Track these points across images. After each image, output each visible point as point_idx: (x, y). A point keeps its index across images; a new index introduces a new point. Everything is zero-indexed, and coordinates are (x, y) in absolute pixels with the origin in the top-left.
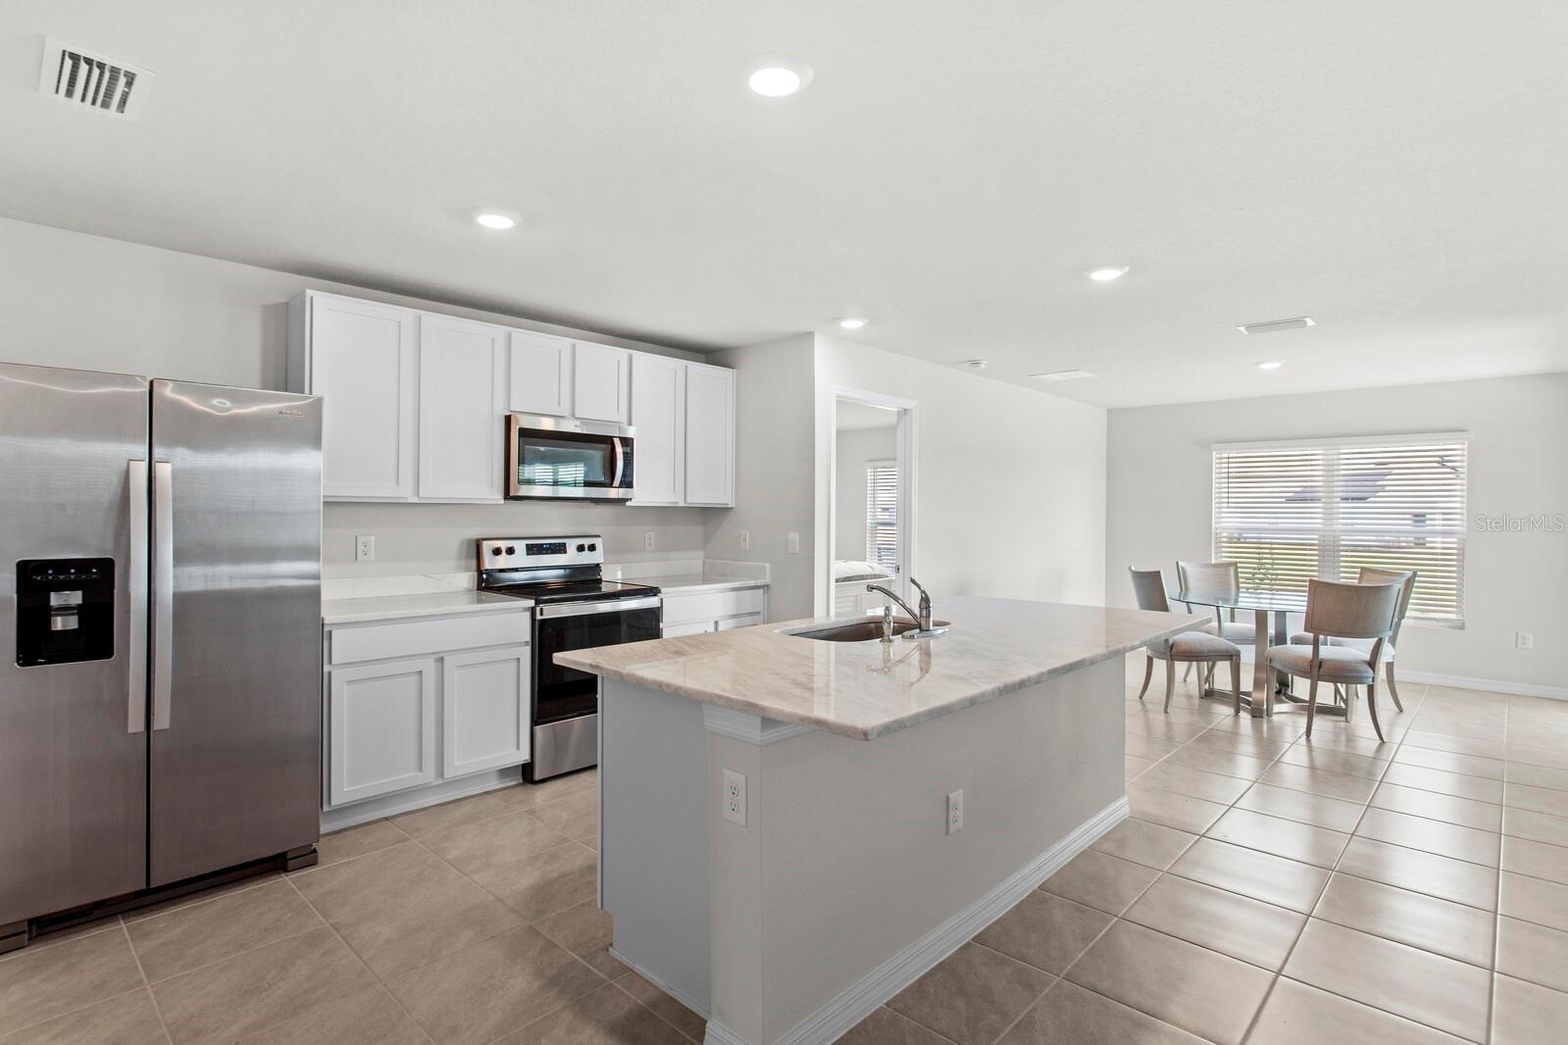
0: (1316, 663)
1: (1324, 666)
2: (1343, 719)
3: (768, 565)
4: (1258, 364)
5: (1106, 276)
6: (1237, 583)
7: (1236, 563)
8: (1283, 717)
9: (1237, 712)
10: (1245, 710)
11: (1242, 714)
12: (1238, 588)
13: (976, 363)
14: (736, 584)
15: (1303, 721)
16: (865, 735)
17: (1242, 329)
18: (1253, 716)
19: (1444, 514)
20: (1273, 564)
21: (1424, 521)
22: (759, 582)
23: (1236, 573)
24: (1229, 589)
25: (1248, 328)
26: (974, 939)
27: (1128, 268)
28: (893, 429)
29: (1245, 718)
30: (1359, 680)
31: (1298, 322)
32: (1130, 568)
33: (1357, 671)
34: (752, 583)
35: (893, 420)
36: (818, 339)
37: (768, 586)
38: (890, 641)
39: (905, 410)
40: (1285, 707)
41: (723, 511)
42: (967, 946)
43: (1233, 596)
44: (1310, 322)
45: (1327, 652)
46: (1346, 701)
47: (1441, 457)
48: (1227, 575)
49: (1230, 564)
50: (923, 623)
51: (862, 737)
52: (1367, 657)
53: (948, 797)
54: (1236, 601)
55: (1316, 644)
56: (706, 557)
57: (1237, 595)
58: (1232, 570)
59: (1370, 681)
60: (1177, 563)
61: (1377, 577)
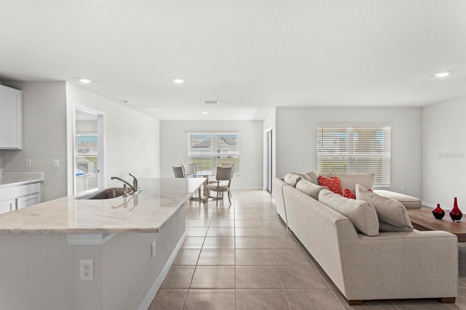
0: (218, 187)
1: (220, 188)
2: (222, 200)
3: (42, 173)
4: (203, 112)
5: (179, 81)
6: (196, 169)
7: (196, 164)
8: (210, 202)
9: (200, 202)
10: (202, 202)
11: (201, 203)
12: (196, 170)
13: (126, 102)
14: (27, 182)
15: (216, 202)
16: (157, 230)
17: (204, 102)
18: (204, 203)
19: (223, 150)
20: (201, 164)
21: (219, 152)
22: (38, 180)
23: (196, 166)
24: (194, 171)
25: (205, 102)
26: (159, 289)
27: (184, 80)
28: (96, 121)
29: (202, 204)
30: (226, 191)
31: (215, 102)
32: (172, 166)
33: (226, 188)
34: (35, 181)
35: (96, 118)
36: (67, 84)
37: (42, 181)
38: (127, 196)
39: (101, 115)
40: (210, 199)
41: (15, 151)
42: (158, 292)
43: (195, 173)
44: (218, 103)
45: (220, 184)
46: (222, 197)
47: (222, 137)
48: (194, 167)
49: (194, 164)
50: (135, 188)
51: (156, 231)
52: (228, 185)
53: (152, 245)
54: (196, 174)
55: (218, 182)
56: (4, 171)
57: (196, 171)
58: (195, 165)
59: (228, 190)
60: (182, 164)
61: (226, 165)
